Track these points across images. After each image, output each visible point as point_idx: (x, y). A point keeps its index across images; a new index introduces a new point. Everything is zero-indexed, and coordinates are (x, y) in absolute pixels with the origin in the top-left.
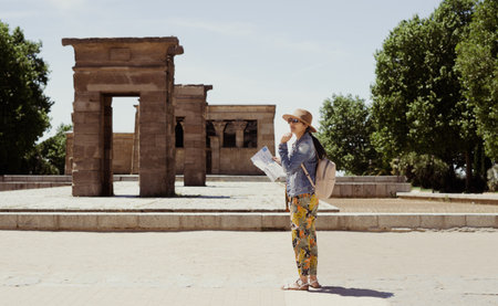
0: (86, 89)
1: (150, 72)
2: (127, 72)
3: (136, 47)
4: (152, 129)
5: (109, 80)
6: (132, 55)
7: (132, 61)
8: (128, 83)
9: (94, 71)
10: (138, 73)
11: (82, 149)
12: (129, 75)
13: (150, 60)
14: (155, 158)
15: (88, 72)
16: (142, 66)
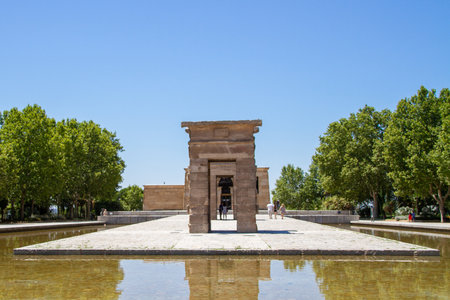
0: (198, 157)
1: (243, 144)
2: (227, 145)
3: (232, 128)
4: (245, 185)
5: (214, 151)
6: (230, 133)
7: (231, 138)
8: (227, 152)
9: (204, 144)
10: (235, 145)
11: (195, 200)
12: (228, 147)
13: (242, 136)
14: (248, 205)
15: (199, 145)
16: (237, 141)
